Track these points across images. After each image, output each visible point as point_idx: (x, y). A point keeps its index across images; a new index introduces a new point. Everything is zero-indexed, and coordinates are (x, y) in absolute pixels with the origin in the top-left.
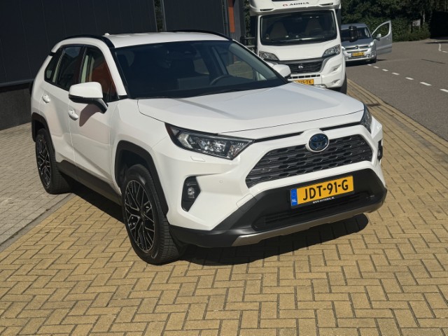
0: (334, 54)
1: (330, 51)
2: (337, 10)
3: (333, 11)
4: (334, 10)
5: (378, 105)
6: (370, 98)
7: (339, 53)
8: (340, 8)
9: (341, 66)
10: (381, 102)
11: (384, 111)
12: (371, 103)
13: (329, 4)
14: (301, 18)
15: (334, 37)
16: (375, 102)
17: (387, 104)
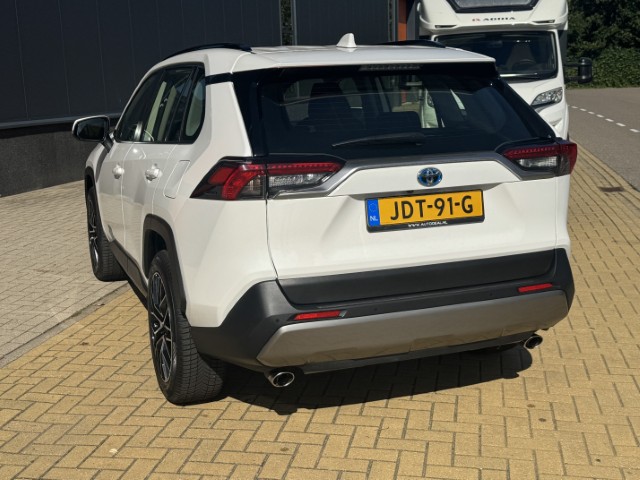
0: (551, 103)
1: (545, 96)
2: (561, 32)
3: (554, 33)
4: (555, 31)
5: (619, 189)
6: (607, 176)
7: (559, 101)
8: (566, 28)
9: (561, 122)
10: (624, 185)
11: (629, 201)
12: (608, 186)
13: (547, 22)
14: (500, 42)
15: (553, 74)
16: (615, 185)
17: (635, 189)
